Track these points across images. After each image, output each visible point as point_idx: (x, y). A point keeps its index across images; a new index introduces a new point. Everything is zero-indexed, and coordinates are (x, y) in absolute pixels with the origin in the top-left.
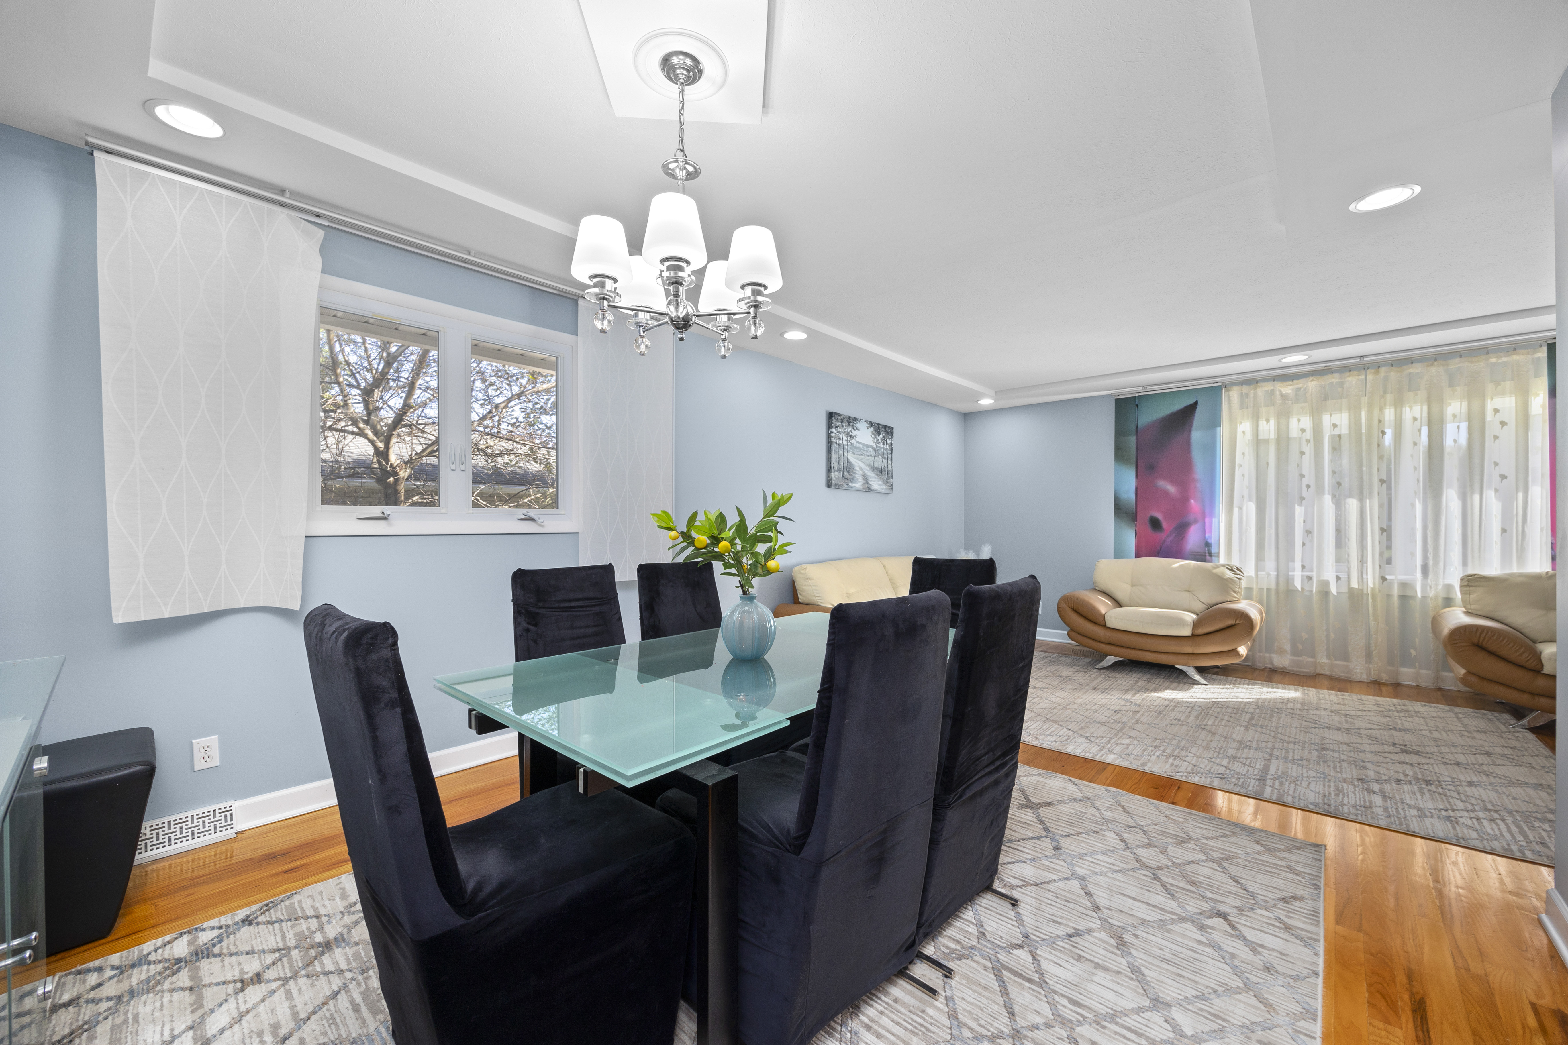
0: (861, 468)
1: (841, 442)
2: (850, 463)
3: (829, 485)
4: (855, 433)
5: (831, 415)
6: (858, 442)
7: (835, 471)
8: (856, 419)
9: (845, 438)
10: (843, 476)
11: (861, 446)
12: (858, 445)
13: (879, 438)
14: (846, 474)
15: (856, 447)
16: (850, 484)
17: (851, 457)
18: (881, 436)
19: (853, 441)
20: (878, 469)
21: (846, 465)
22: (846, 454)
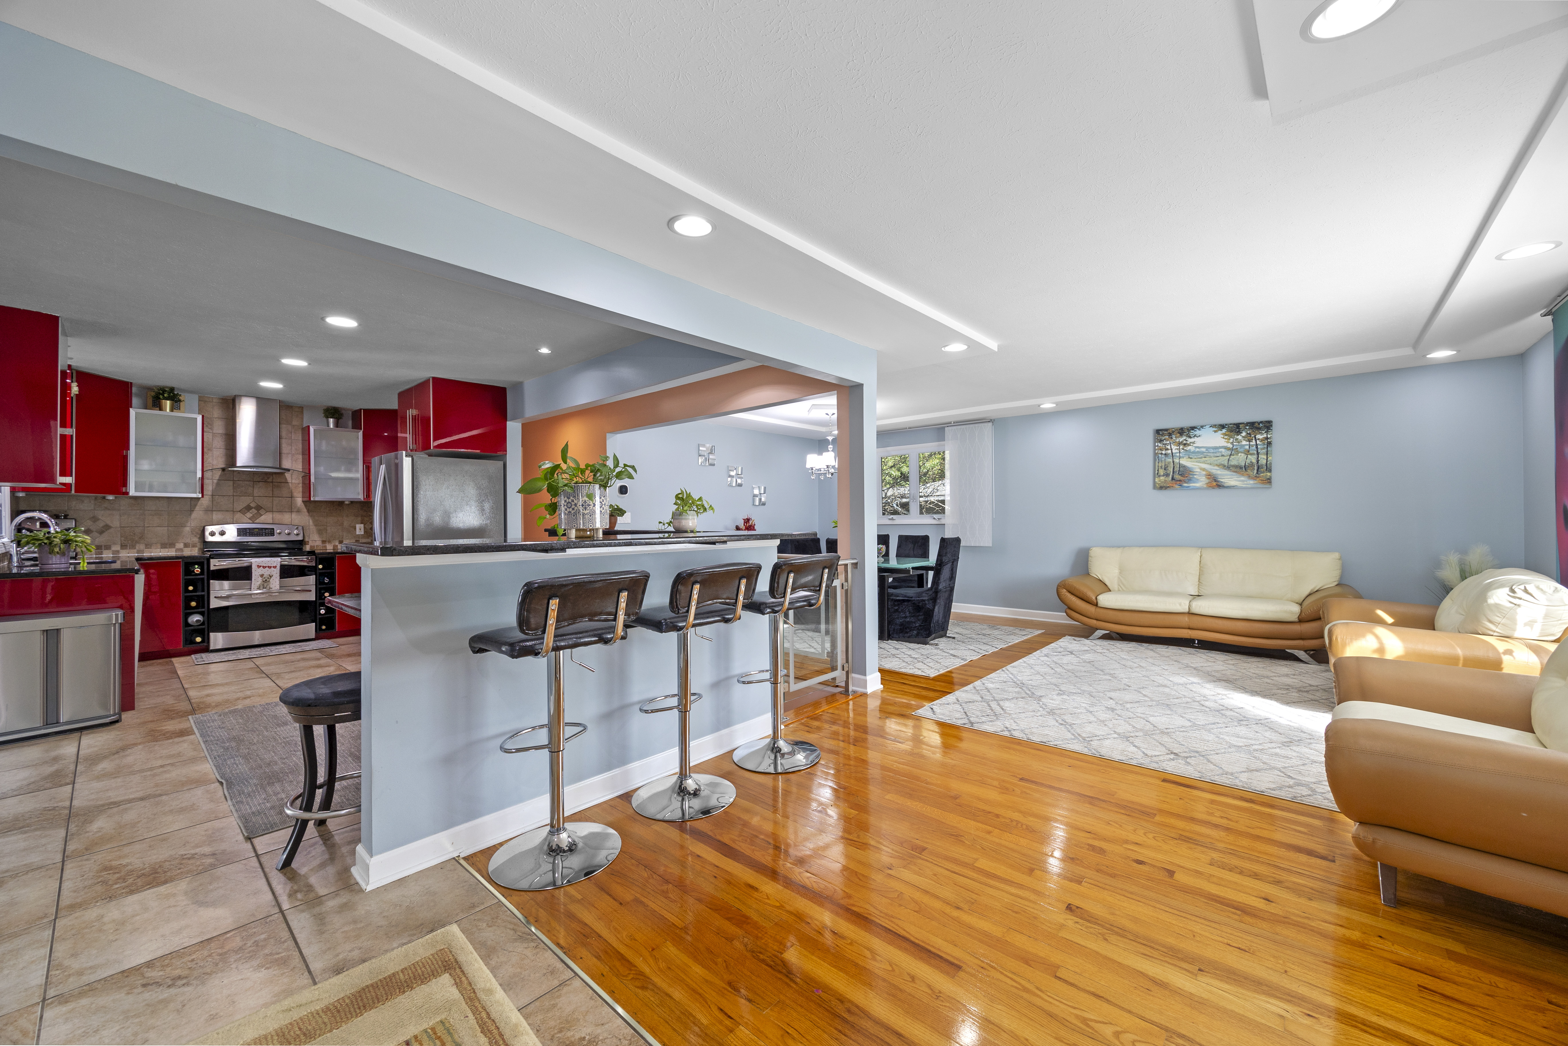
0: (1204, 470)
1: (1169, 452)
2: (1184, 467)
3: (1155, 487)
4: (1190, 440)
5: (1158, 432)
6: (1196, 447)
7: (1160, 476)
8: (1193, 428)
9: (1174, 447)
10: (1173, 479)
11: (1204, 450)
12: (1197, 450)
13: (1239, 437)
14: (1177, 477)
15: (1194, 452)
16: (1185, 485)
17: (1185, 462)
18: (1244, 434)
19: (1189, 448)
20: (1236, 467)
21: (1177, 469)
22: (1177, 461)
